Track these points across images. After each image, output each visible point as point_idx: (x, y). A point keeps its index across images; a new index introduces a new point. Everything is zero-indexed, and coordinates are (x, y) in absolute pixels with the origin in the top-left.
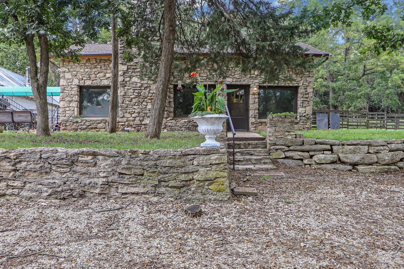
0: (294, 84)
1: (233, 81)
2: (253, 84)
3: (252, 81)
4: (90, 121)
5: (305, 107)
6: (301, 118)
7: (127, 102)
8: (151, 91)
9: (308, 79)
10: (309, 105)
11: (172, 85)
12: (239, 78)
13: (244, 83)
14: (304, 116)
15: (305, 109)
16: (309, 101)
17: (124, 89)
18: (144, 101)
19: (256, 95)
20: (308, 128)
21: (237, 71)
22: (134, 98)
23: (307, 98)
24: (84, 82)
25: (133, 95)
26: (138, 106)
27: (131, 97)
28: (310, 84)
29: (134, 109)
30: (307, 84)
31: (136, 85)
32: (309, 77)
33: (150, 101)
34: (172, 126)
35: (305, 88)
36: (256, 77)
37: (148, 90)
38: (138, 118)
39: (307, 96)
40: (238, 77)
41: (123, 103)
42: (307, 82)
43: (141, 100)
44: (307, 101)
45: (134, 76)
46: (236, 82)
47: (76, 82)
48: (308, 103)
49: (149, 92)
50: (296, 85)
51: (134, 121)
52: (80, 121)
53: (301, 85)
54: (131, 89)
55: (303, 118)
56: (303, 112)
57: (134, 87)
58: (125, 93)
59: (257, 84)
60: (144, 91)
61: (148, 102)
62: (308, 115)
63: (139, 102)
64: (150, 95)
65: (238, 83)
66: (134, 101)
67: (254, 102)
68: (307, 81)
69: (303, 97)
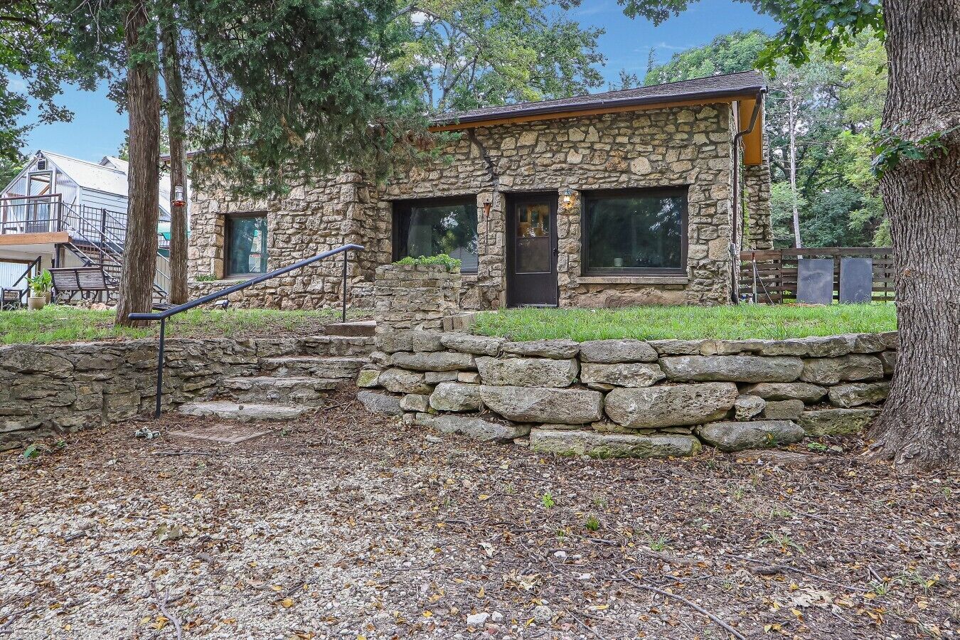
0: (673, 180)
1: (515, 184)
2: (564, 187)
3: (560, 179)
4: (218, 286)
5: (707, 241)
6: (695, 271)
7: (281, 245)
8: (325, 218)
9: (711, 163)
10: (718, 237)
11: (383, 201)
12: (528, 176)
13: (541, 187)
14: (704, 267)
15: (705, 247)
16: (717, 225)
17: (276, 215)
18: (311, 241)
19: (573, 214)
20: (716, 299)
21: (524, 158)
22: (294, 234)
23: (711, 216)
24: (228, 205)
25: (292, 227)
26: (300, 253)
27: (288, 232)
28: (720, 178)
29: (293, 258)
30: (711, 177)
31: (297, 205)
32: (717, 157)
33: (322, 240)
34: (362, 296)
35: (705, 190)
36: (570, 169)
37: (319, 215)
38: (300, 278)
39: (712, 212)
40: (526, 173)
41: (273, 246)
42: (711, 172)
43: (306, 238)
44: (710, 224)
45: (294, 187)
46: (522, 184)
47: (214, 206)
48: (717, 230)
49: (321, 220)
50: (680, 182)
51: (292, 284)
52: (201, 286)
53: (693, 181)
54: (288, 215)
55: (701, 272)
56: (701, 255)
57: (294, 211)
58: (277, 224)
59: (575, 187)
60: (311, 218)
61: (319, 243)
62: (714, 262)
63: (302, 242)
64: (323, 226)
65: (527, 187)
66: (294, 240)
67: (568, 233)
68: (710, 169)
69: (698, 214)
